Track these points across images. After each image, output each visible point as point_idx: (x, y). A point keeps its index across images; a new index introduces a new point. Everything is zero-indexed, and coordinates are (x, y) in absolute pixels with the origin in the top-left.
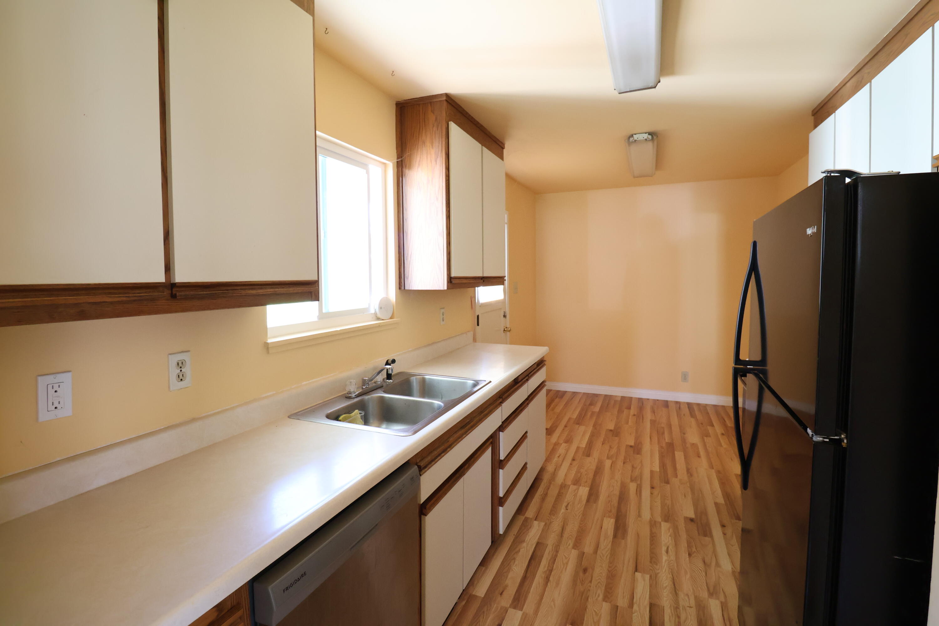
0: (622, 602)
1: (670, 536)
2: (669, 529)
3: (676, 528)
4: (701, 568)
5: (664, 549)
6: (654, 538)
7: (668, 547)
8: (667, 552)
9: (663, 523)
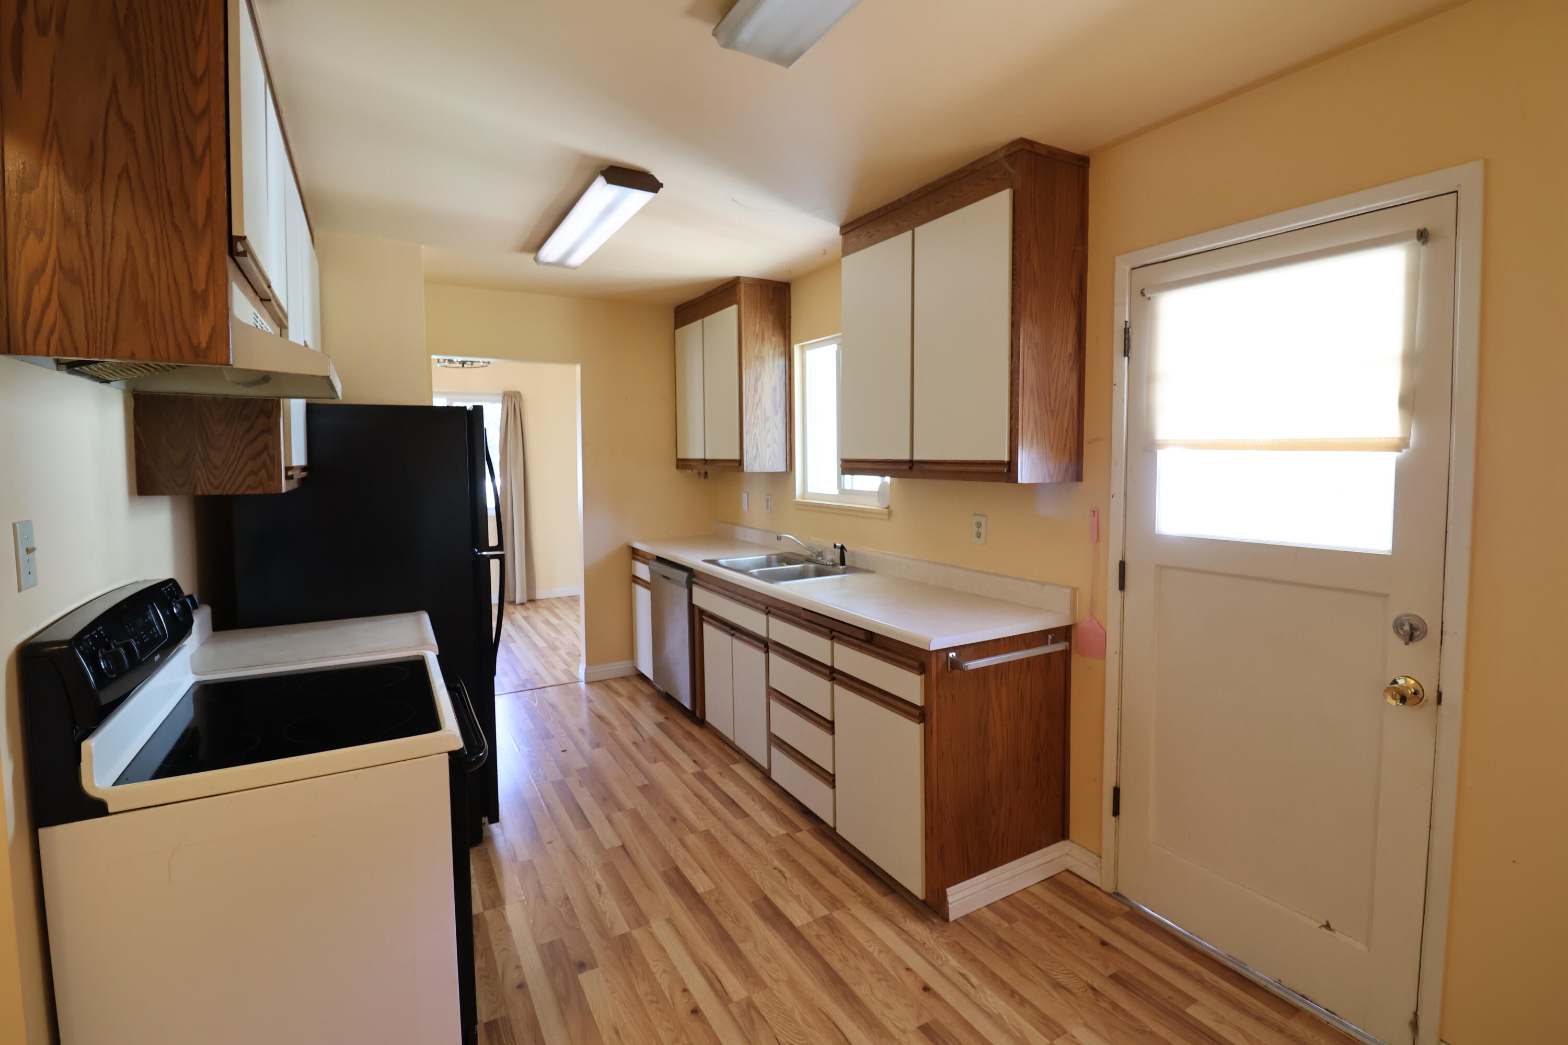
0: (618, 816)
1: (605, 913)
2: (612, 923)
3: (603, 932)
4: (548, 887)
5: (605, 888)
6: (626, 896)
7: (600, 893)
8: (599, 887)
9: (628, 929)
